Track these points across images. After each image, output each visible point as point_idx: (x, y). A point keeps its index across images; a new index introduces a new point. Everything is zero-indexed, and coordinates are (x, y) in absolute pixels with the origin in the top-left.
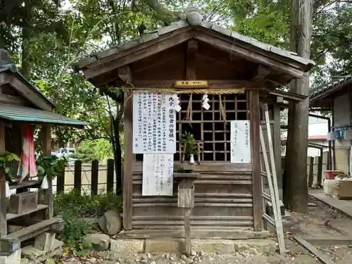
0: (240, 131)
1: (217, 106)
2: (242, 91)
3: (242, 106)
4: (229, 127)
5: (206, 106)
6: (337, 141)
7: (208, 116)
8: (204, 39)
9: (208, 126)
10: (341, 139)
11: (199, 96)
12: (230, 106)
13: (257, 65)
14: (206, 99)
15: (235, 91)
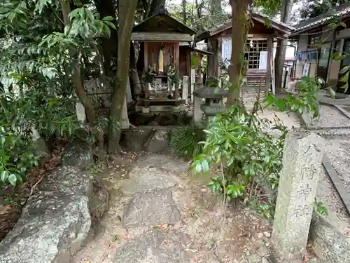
0: (263, 55)
1: (255, 46)
2: (266, 39)
3: (265, 45)
4: (259, 54)
5: (251, 46)
6: (298, 61)
7: (251, 50)
8: (256, 19)
9: (251, 54)
10: (300, 59)
11: (249, 41)
12: (260, 45)
13: (274, 29)
14: (251, 42)
15: (263, 39)
